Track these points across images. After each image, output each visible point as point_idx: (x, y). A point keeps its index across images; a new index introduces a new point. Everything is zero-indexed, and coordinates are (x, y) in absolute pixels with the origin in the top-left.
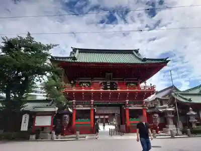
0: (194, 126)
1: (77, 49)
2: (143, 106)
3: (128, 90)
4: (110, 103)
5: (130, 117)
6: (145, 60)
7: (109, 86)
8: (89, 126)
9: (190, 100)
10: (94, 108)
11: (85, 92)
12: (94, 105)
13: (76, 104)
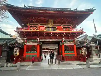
1: (30, 7)
2: (74, 43)
3: (64, 31)
4: (51, 41)
5: (65, 50)
7: (51, 29)
8: (36, 56)
10: (40, 44)
11: (33, 32)
12: (40, 42)
13: (27, 41)
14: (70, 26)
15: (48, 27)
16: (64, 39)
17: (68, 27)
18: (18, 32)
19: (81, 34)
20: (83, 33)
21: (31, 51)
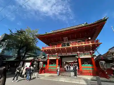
10: (58, 58)
12: (59, 56)
14: (85, 39)
15: (64, 44)
16: (78, 52)
17: (83, 41)
19: (97, 45)
20: (99, 44)
21: (52, 64)
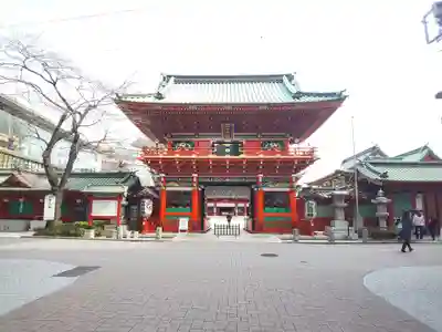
0: (383, 224)
1: (170, 76)
2: (291, 187)
3: (261, 156)
4: (228, 180)
5: (265, 206)
6: (298, 95)
7: (228, 147)
9: (385, 175)
10: (200, 190)
11: (181, 160)
12: (200, 183)
13: (167, 181)
15: (220, 143)
16: (261, 175)
17: (276, 142)
18: (145, 161)
20: (314, 160)
21: (176, 206)
